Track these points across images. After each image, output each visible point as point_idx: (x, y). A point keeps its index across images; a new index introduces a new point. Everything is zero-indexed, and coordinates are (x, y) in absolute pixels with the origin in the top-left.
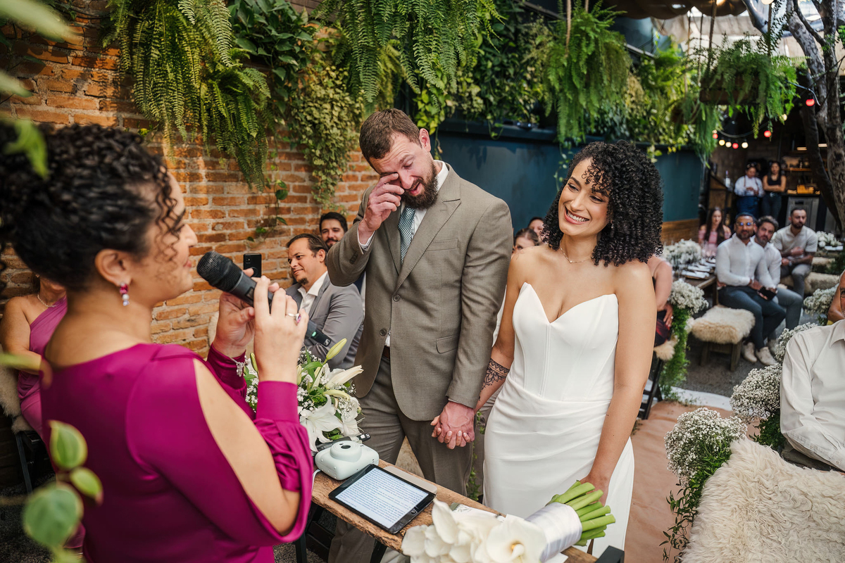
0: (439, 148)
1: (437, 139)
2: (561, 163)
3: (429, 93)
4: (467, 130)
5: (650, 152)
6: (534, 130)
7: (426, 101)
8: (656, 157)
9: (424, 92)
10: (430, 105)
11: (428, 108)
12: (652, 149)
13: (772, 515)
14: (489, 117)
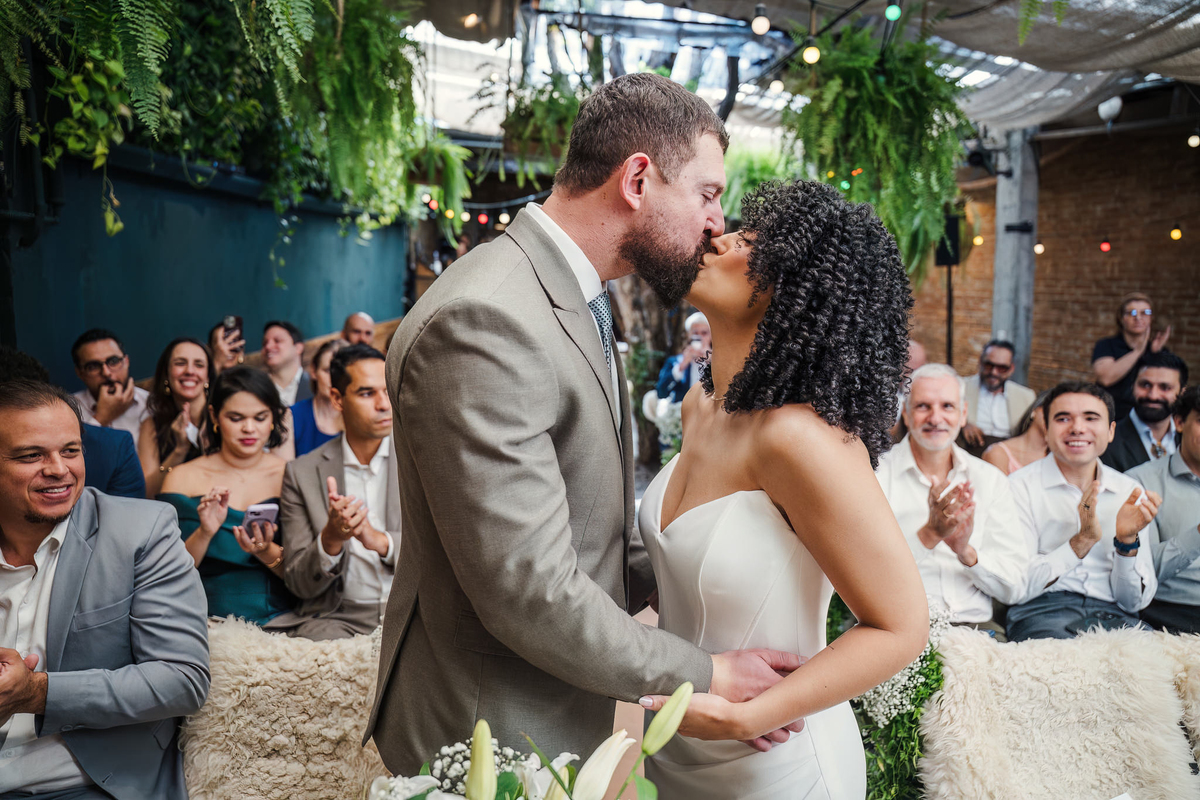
0: (112, 196)
1: (105, 178)
2: (281, 234)
3: (88, 81)
4: (153, 166)
5: (363, 224)
6: (236, 177)
7: (85, 99)
8: (372, 231)
9: (76, 79)
10: (91, 107)
11: (88, 112)
12: (364, 219)
13: (1011, 718)
14: (187, 146)
